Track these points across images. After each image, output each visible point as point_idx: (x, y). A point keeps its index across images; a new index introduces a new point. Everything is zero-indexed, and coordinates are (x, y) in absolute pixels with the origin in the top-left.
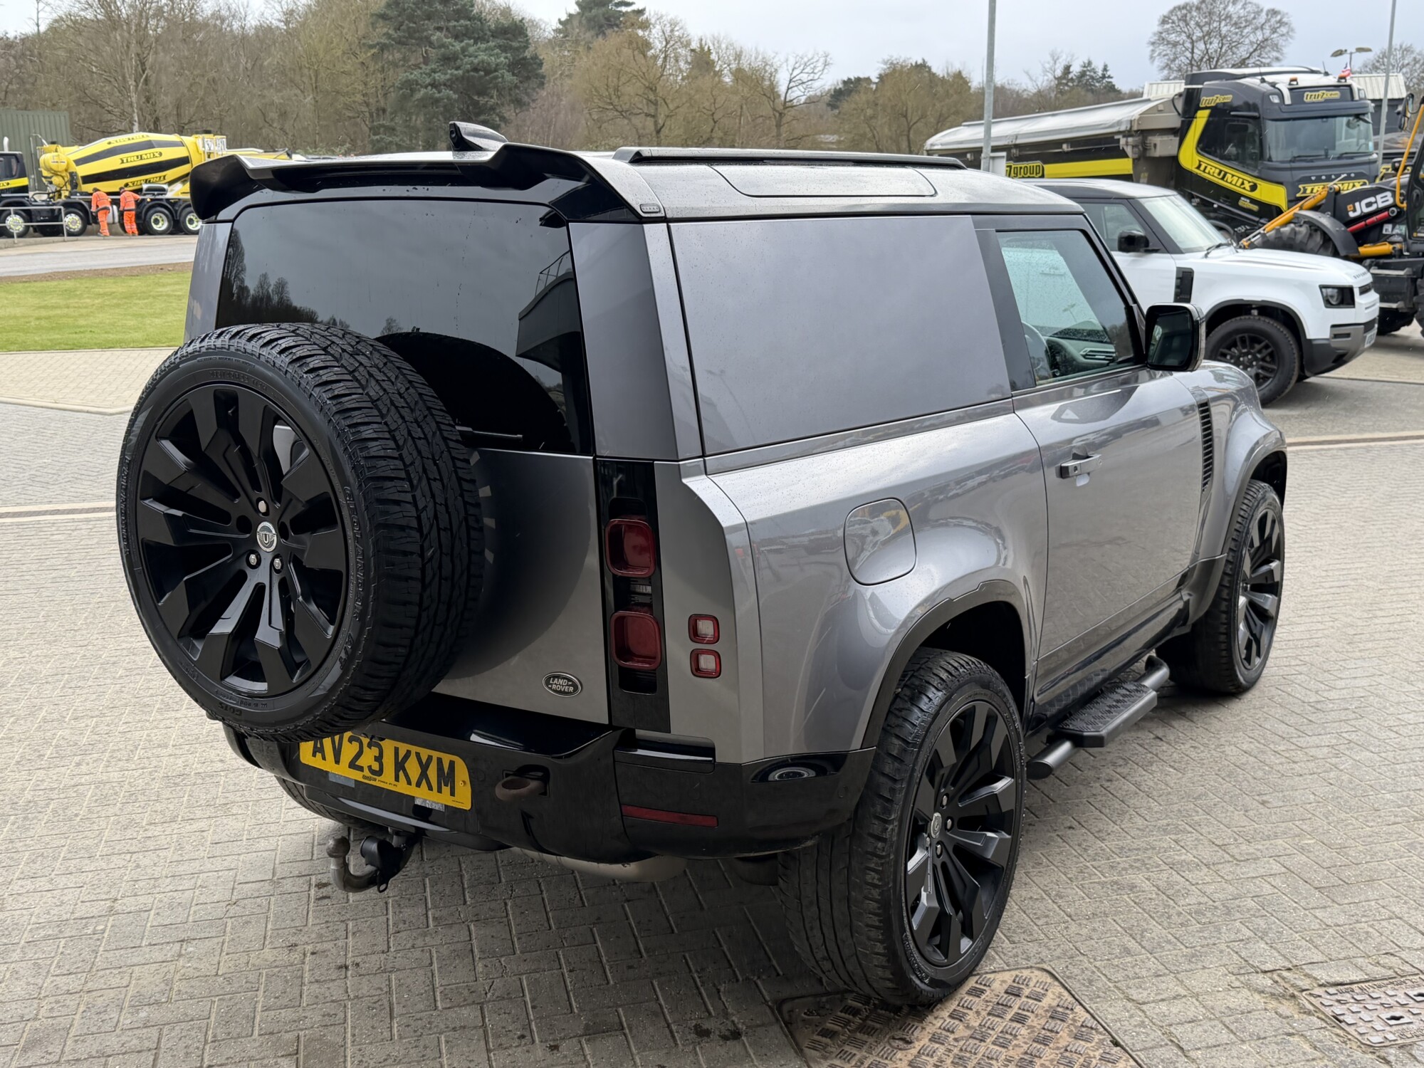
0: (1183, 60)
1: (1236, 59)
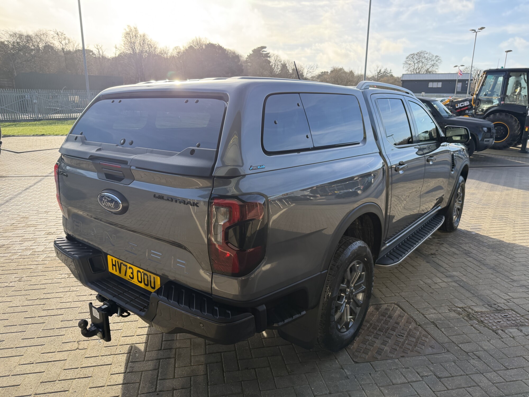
0: (412, 68)
1: (426, 69)
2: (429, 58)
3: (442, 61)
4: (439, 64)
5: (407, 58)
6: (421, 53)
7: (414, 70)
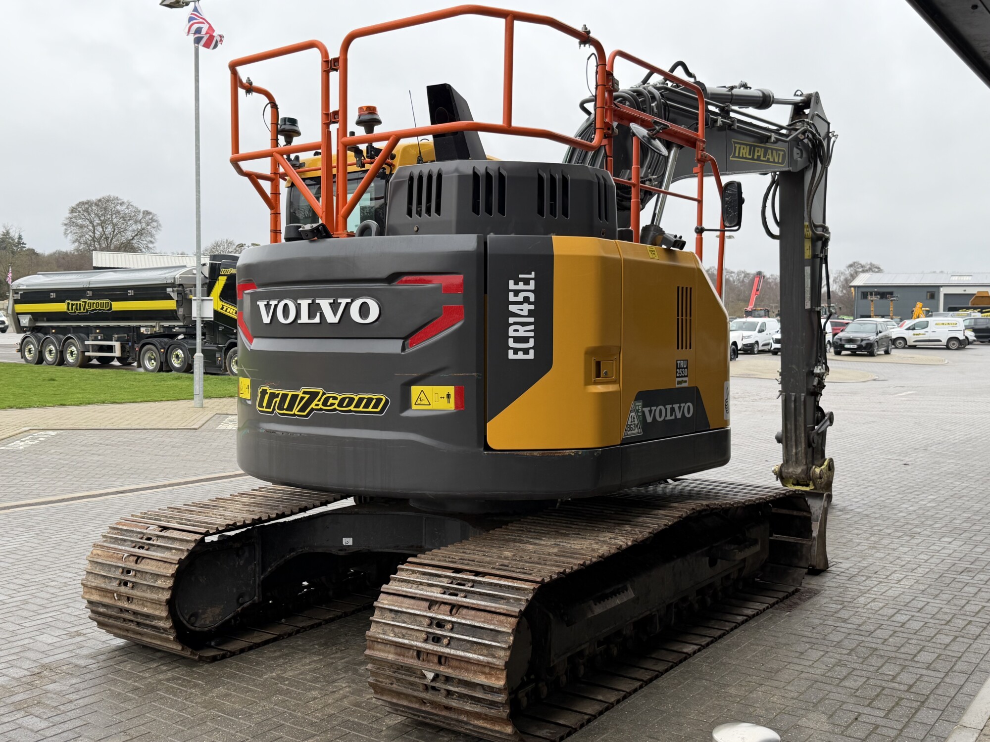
1: (123, 240)
2: (130, 217)
3: (160, 225)
4: (154, 232)
5: (73, 210)
6: (108, 201)
7: (94, 241)
